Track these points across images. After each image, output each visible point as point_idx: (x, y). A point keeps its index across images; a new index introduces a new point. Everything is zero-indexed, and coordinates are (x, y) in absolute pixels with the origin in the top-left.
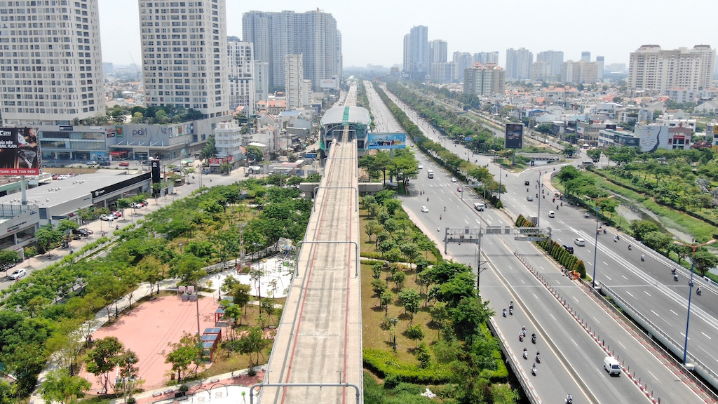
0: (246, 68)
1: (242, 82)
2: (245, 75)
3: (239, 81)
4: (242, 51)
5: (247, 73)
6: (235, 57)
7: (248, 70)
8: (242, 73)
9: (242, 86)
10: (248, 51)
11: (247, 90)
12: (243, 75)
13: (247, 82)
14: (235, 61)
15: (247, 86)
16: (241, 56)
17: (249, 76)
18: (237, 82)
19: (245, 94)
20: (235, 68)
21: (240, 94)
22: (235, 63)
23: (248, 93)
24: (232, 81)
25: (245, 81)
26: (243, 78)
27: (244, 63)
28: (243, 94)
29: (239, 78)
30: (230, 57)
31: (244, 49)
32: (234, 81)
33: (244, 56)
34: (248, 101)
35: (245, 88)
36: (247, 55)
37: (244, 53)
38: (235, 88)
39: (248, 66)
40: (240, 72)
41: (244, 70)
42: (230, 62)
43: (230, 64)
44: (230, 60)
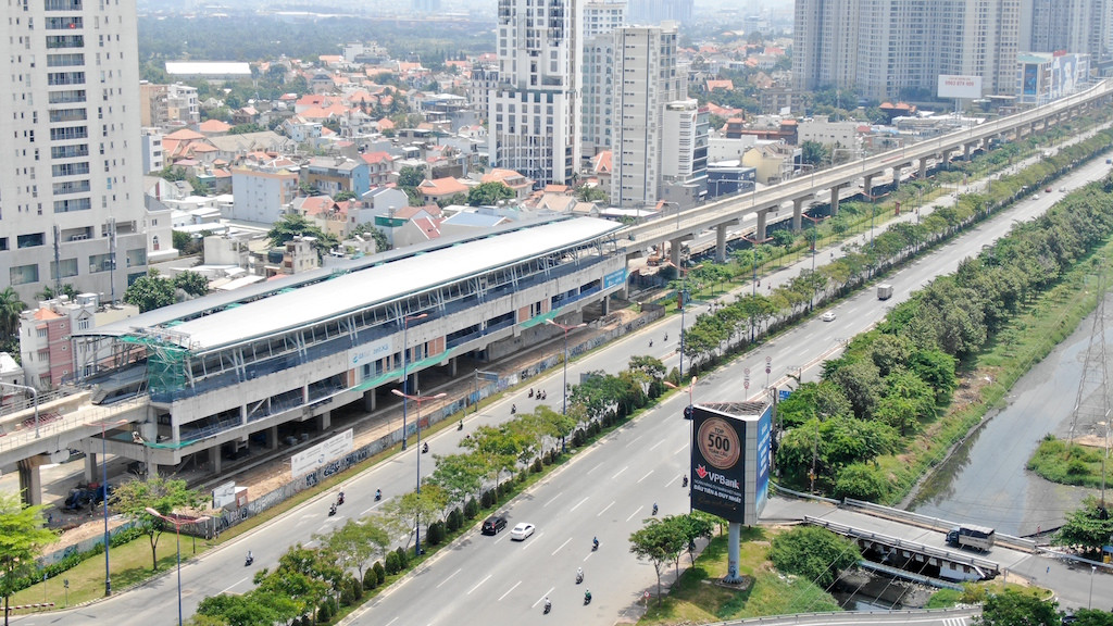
0: (550, 59)
1: (537, 100)
2: (546, 81)
3: (531, 96)
4: (541, 12)
5: (550, 73)
6: (523, 27)
7: (554, 67)
8: (539, 74)
9: (537, 110)
10: (556, 13)
11: (550, 121)
12: (539, 80)
13: (550, 100)
14: (522, 38)
15: (550, 111)
16: (536, 27)
17: (557, 82)
18: (524, 99)
19: (543, 133)
20: (525, 60)
21: (531, 133)
22: (524, 44)
23: (549, 130)
24: (512, 96)
25: (544, 97)
26: (539, 86)
27: (546, 47)
28: (537, 132)
29: (529, 87)
30: (509, 28)
31: (546, 8)
32: (518, 95)
33: (545, 27)
34: (550, 152)
35: (543, 116)
36: (554, 24)
37: (546, 18)
38: (518, 115)
39: (554, 55)
40: (533, 68)
41: (544, 69)
42: (509, 43)
43: (509, 48)
44: (509, 38)
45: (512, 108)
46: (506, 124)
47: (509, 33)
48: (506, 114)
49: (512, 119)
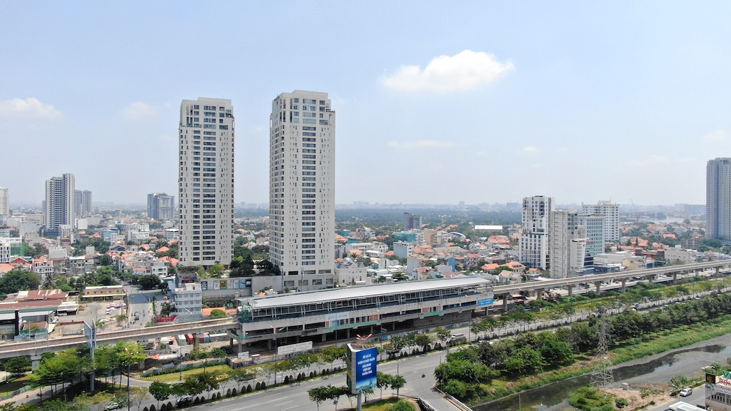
0: (539, 223)
1: (535, 237)
2: (539, 230)
3: (533, 236)
4: (536, 206)
5: (539, 228)
6: (531, 211)
7: (541, 226)
8: (536, 228)
9: (535, 241)
11: (539, 245)
12: (536, 230)
13: (540, 237)
14: (531, 215)
15: (539, 241)
16: (535, 211)
17: (542, 231)
18: (531, 237)
19: (537, 249)
20: (531, 223)
21: (533, 249)
22: (531, 217)
23: (539, 248)
24: (527, 235)
25: (537, 236)
26: (536, 232)
27: (538, 218)
28: (535, 249)
29: (533, 232)
30: (526, 211)
31: (538, 205)
32: (529, 235)
33: (538, 211)
36: (541, 210)
37: (538, 208)
38: (529, 242)
39: (541, 221)
40: (534, 226)
41: (538, 225)
42: (526, 217)
43: (526, 219)
44: (526, 215)
45: (527, 240)
46: (525, 246)
47: (526, 213)
48: (525, 242)
49: (535, 244)
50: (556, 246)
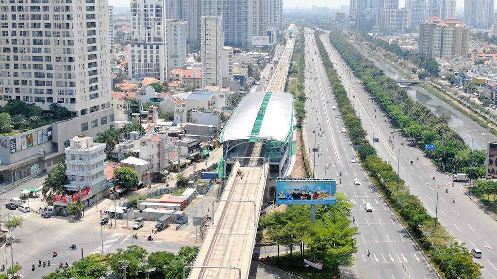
0: (156, 31)
1: (151, 48)
2: (155, 40)
3: (148, 46)
4: (152, 10)
5: (157, 36)
6: (143, 17)
7: (159, 34)
8: (152, 37)
9: (151, 52)
10: (158, 11)
11: (158, 57)
12: (152, 39)
13: (157, 48)
14: (143, 22)
15: (157, 52)
16: (150, 17)
17: (160, 40)
18: (145, 47)
19: (155, 62)
20: (144, 31)
21: (149, 62)
22: (143, 24)
23: (158, 60)
24: (139, 46)
25: (154, 47)
26: (152, 42)
27: (154, 25)
28: (152, 61)
29: (147, 42)
30: (137, 17)
31: (154, 9)
32: (142, 46)
33: (154, 17)
34: (158, 70)
35: (155, 55)
36: (158, 15)
37: (154, 13)
38: (142, 54)
39: (159, 28)
40: (149, 35)
41: (154, 33)
42: (137, 24)
43: (137, 26)
44: (137, 22)
45: (139, 52)
46: (136, 58)
47: (137, 19)
48: (136, 54)
49: (139, 56)
50: (208, 56)
